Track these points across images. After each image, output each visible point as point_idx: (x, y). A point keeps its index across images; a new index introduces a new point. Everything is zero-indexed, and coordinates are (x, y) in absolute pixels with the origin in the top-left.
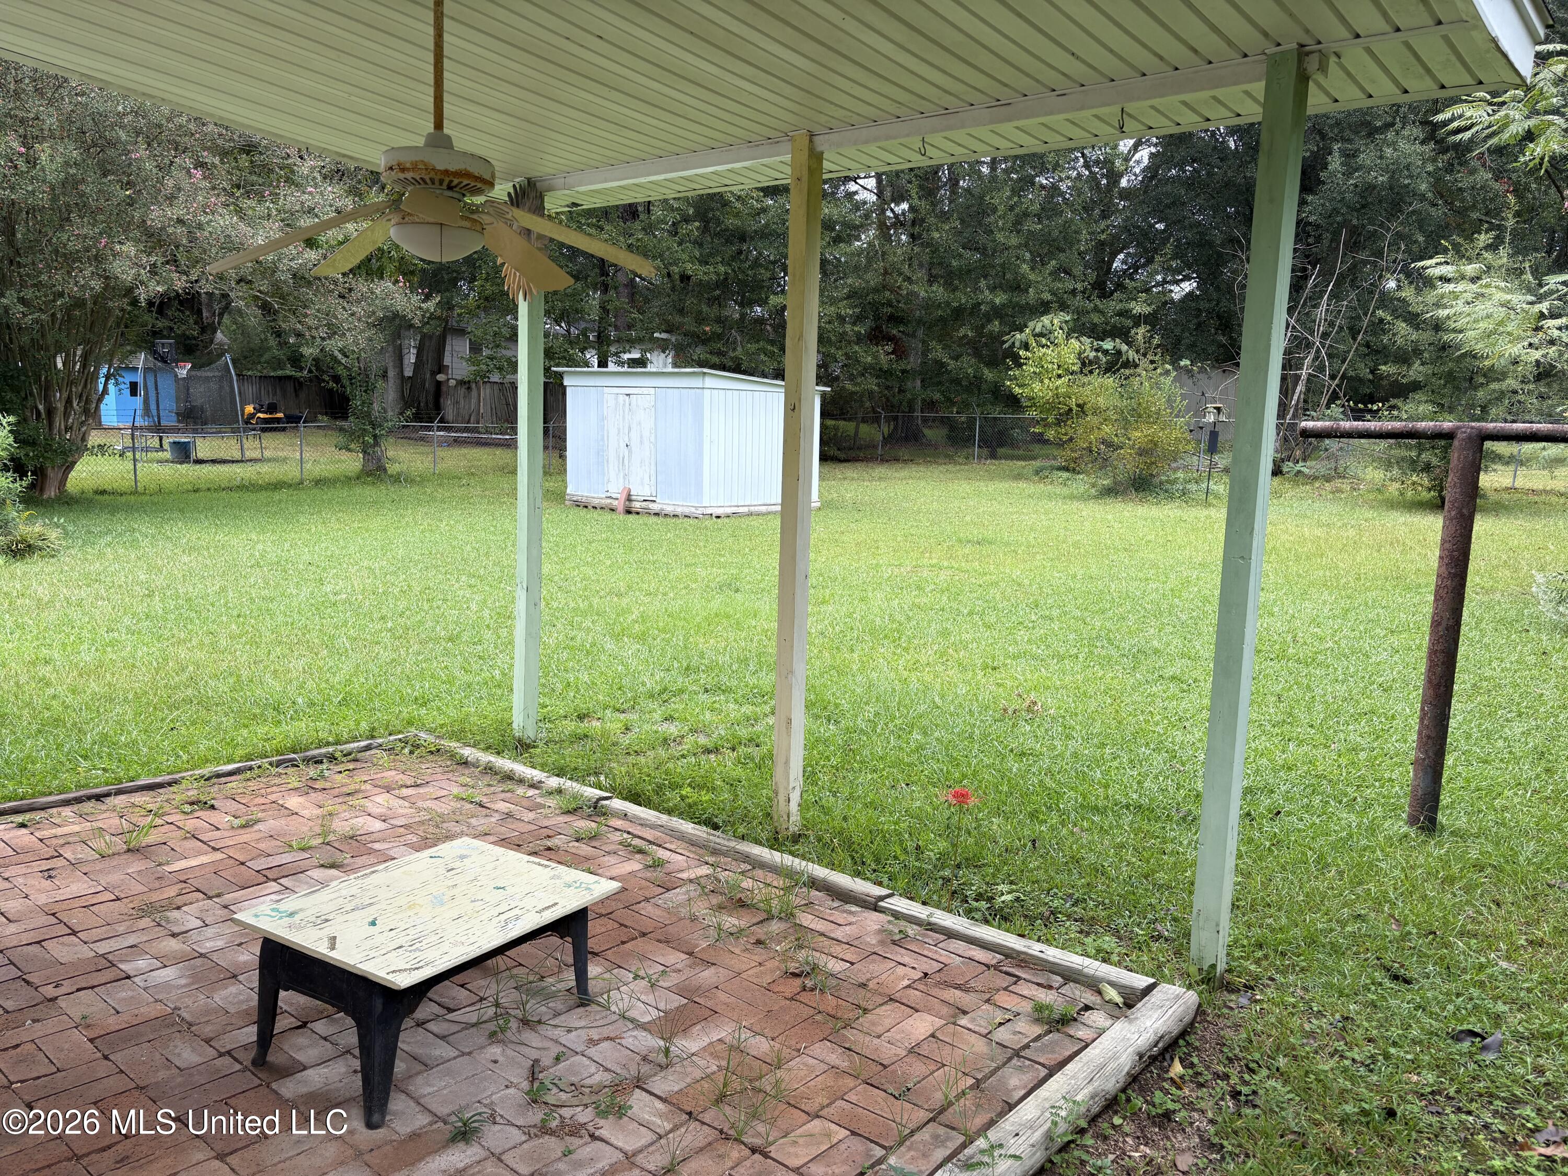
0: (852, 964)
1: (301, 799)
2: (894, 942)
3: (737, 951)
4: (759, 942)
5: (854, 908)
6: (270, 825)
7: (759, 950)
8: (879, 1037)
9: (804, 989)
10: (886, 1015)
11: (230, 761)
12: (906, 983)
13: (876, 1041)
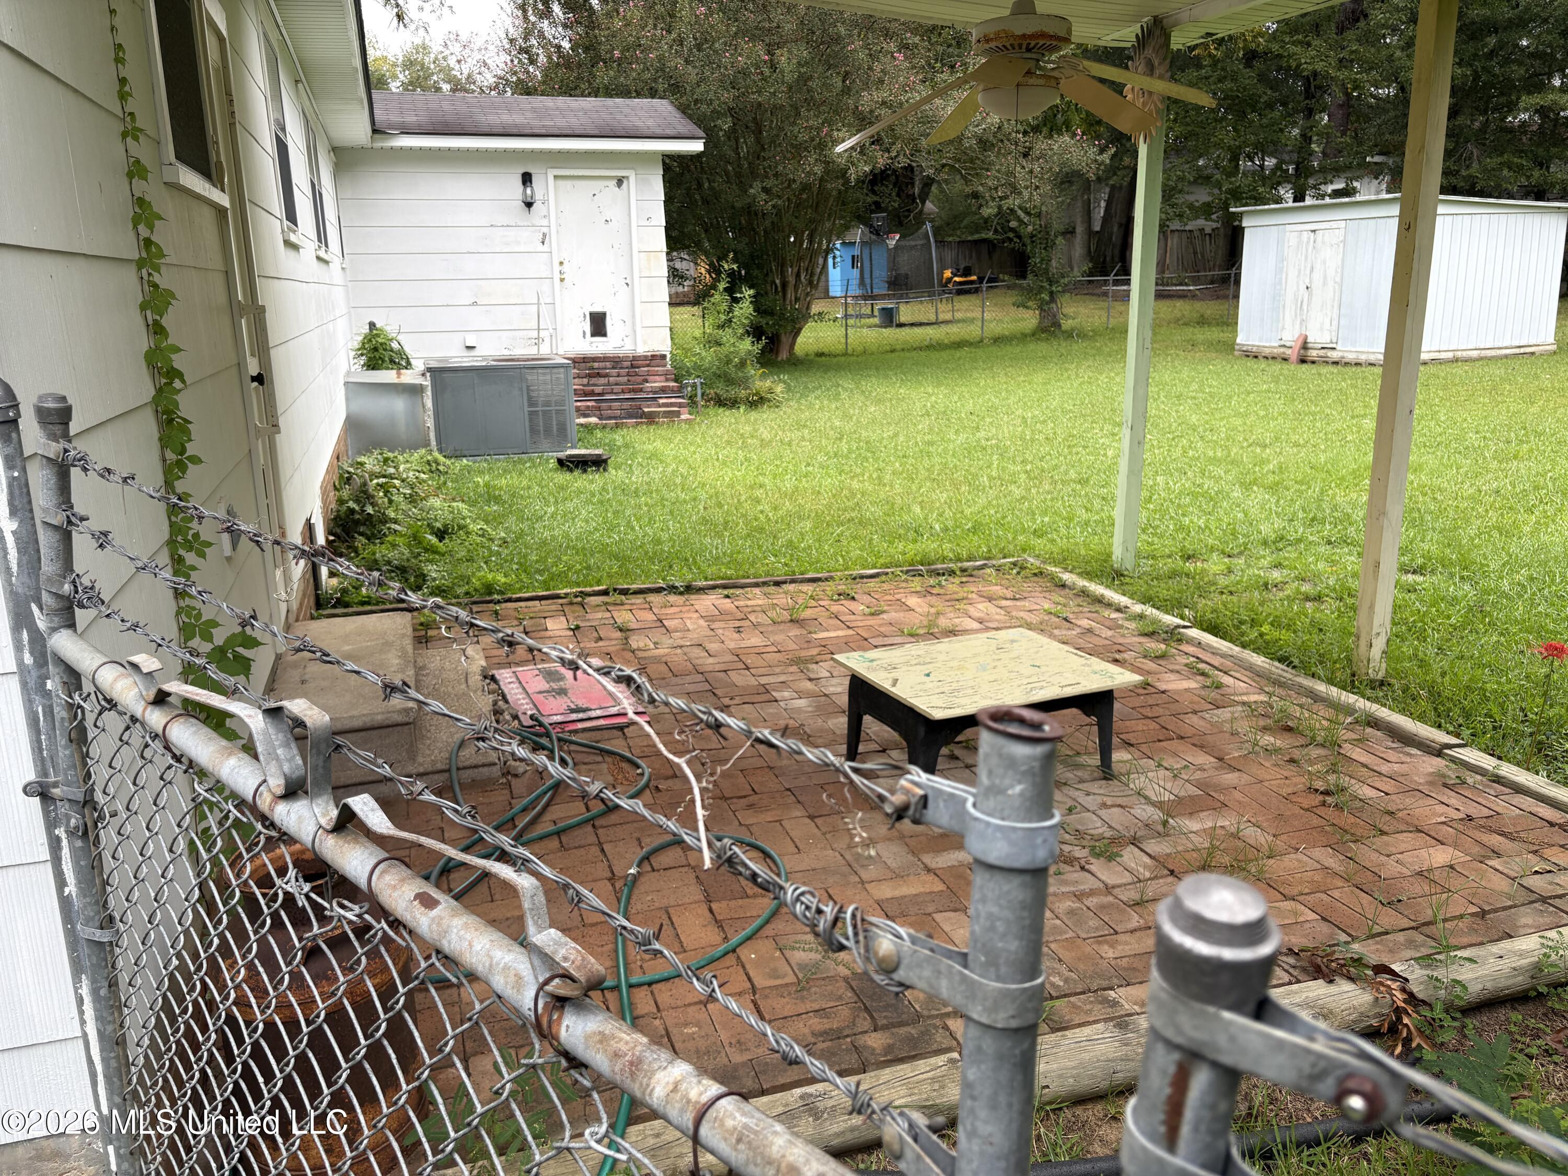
0: (1387, 794)
1: (919, 600)
2: (1445, 785)
3: (1267, 764)
4: (1292, 761)
5: (1414, 751)
6: (893, 615)
7: (1291, 767)
8: (1388, 856)
9: (1324, 804)
10: (1406, 840)
11: (874, 567)
12: (1443, 819)
13: (1383, 858)
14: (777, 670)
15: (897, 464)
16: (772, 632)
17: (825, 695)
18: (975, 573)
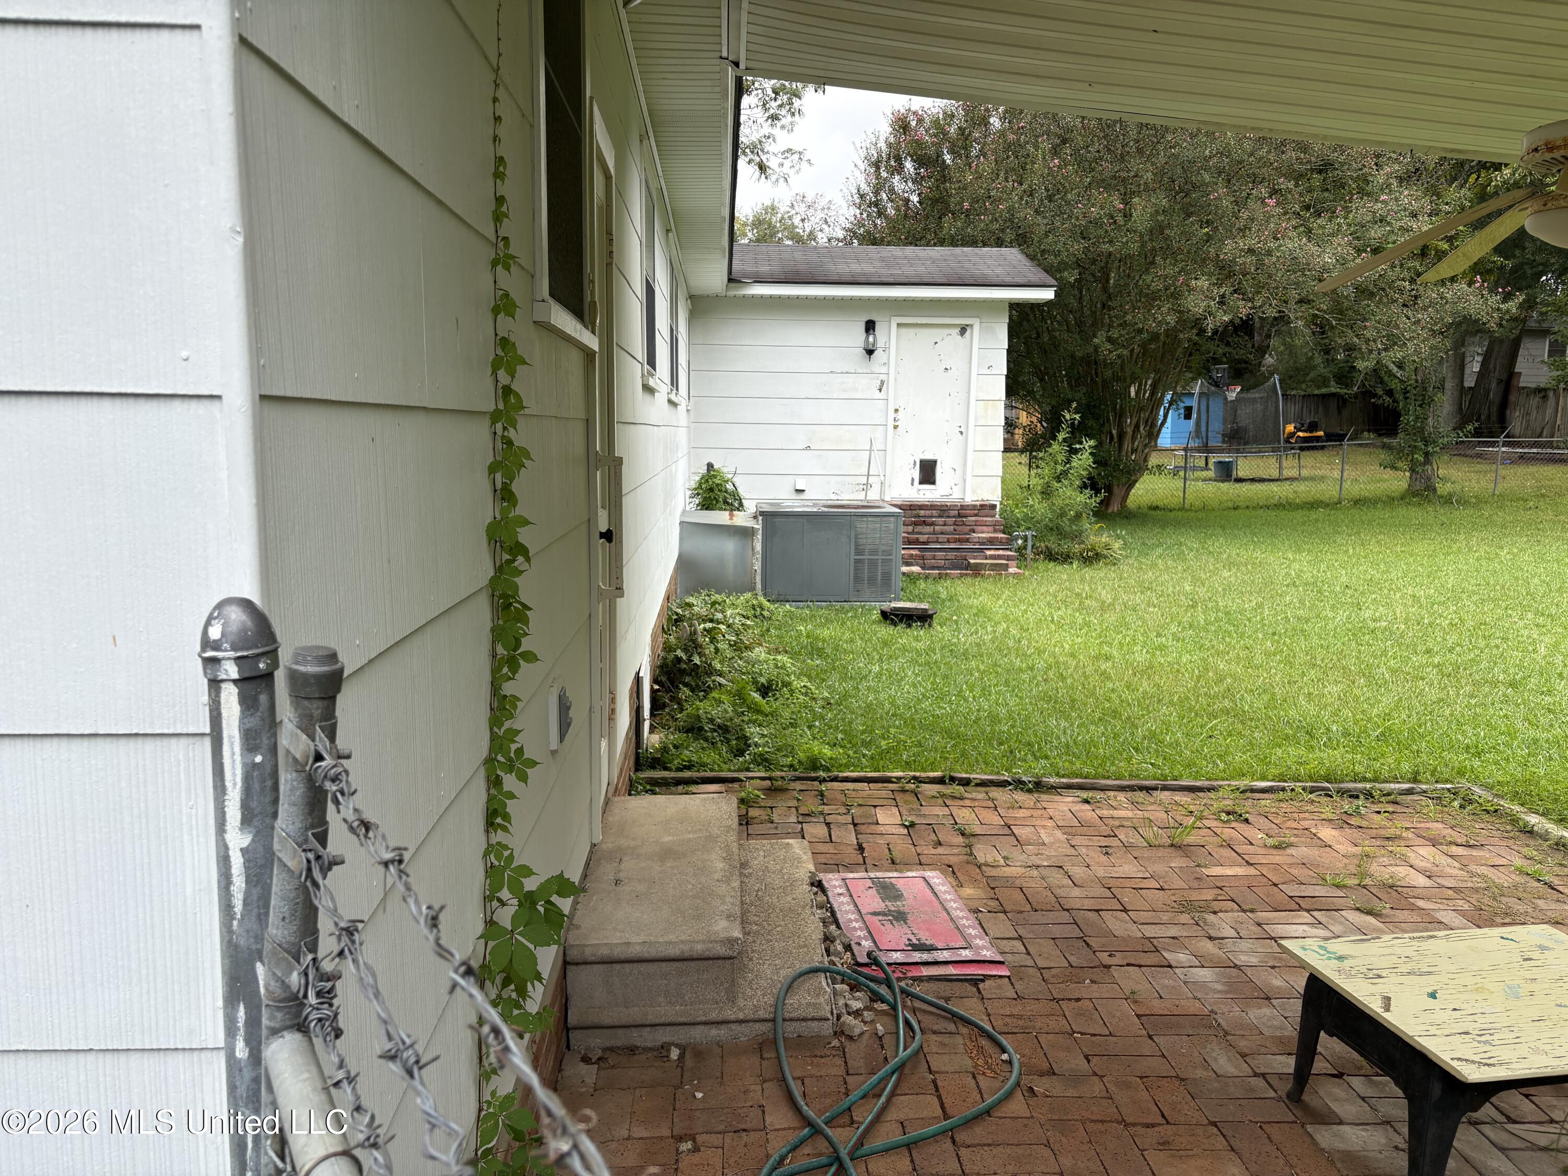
1: (1335, 833)
6: (1301, 852)
11: (1263, 778)
14: (1165, 917)
15: (1269, 644)
16: (1149, 859)
17: (1236, 966)
18: (1399, 798)
